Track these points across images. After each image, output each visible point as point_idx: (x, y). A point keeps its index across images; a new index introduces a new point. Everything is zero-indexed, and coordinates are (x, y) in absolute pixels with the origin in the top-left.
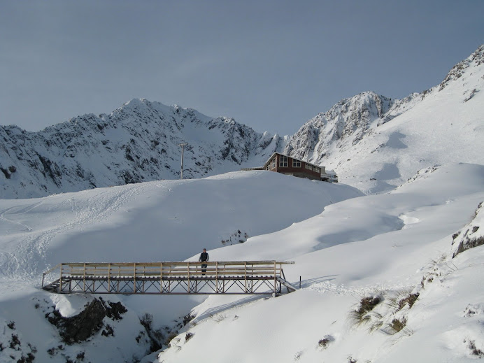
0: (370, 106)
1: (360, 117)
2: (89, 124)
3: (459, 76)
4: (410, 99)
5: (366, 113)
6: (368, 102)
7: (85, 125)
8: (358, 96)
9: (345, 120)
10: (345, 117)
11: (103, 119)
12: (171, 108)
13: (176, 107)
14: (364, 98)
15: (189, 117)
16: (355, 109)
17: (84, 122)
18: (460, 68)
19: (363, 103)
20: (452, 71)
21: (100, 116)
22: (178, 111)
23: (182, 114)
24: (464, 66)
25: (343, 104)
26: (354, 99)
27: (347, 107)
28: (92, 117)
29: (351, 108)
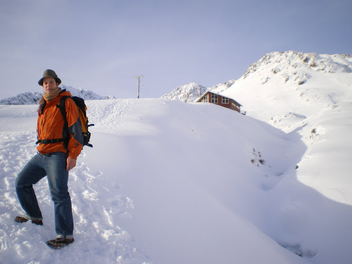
0: (194, 91)
1: (188, 97)
2: (28, 98)
3: (255, 71)
4: (216, 87)
5: (191, 95)
6: (192, 88)
7: (25, 98)
8: (187, 85)
9: (180, 98)
10: (179, 96)
11: (37, 95)
12: (78, 90)
13: (81, 89)
14: (190, 86)
15: (88, 95)
16: (185, 92)
17: (25, 97)
18: (255, 66)
19: (189, 89)
20: (250, 68)
21: (35, 94)
22: (82, 92)
23: (84, 94)
24: (258, 65)
25: (178, 89)
26: (184, 87)
27: (180, 91)
28: (30, 94)
29: (182, 92)
